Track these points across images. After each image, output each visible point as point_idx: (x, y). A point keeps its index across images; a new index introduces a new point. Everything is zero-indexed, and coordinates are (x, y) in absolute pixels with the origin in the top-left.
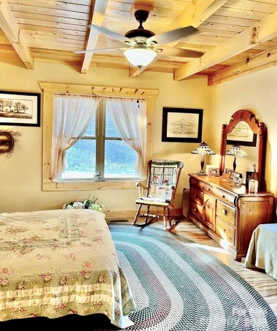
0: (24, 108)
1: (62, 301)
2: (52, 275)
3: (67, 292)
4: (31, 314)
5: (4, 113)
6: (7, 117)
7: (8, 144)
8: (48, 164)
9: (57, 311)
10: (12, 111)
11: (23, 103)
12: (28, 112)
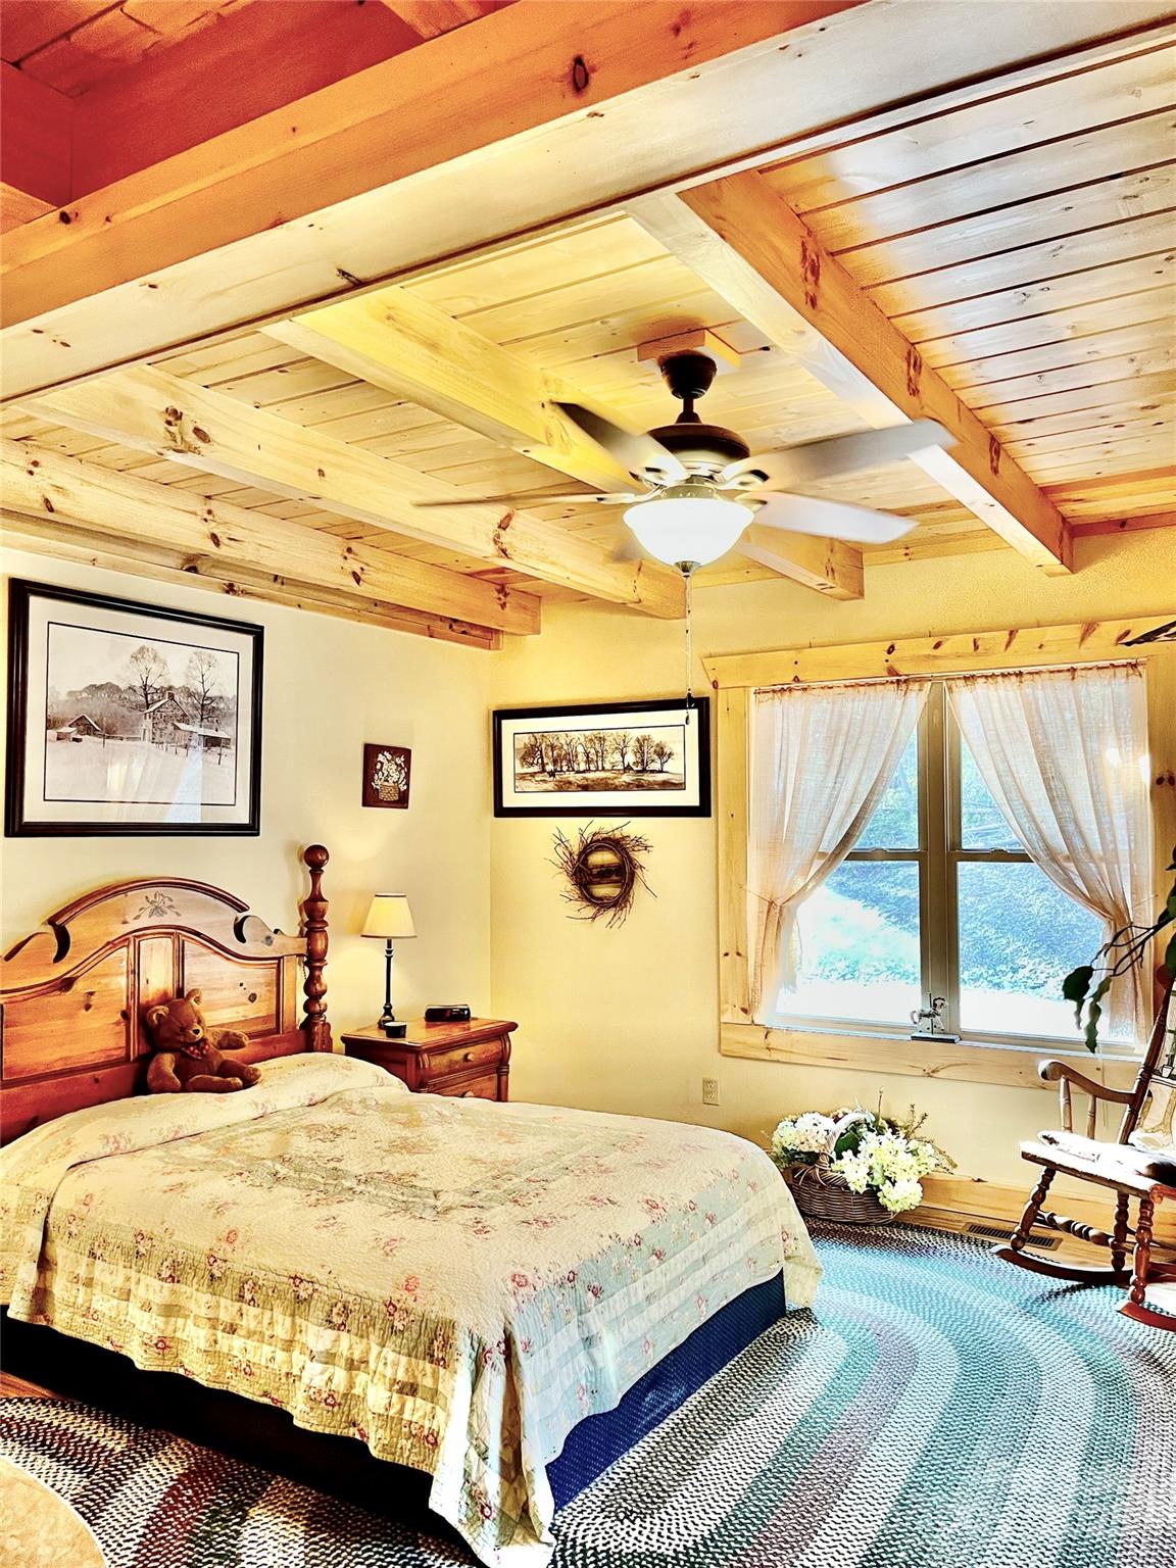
0: (661, 753)
1: (330, 1379)
2: (316, 1286)
3: (346, 1353)
4: (265, 1394)
5: (608, 774)
6: (616, 789)
7: (614, 878)
8: (738, 954)
9: (312, 1409)
10: (627, 768)
11: (657, 736)
12: (673, 768)
